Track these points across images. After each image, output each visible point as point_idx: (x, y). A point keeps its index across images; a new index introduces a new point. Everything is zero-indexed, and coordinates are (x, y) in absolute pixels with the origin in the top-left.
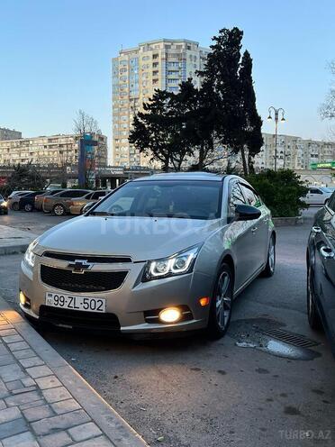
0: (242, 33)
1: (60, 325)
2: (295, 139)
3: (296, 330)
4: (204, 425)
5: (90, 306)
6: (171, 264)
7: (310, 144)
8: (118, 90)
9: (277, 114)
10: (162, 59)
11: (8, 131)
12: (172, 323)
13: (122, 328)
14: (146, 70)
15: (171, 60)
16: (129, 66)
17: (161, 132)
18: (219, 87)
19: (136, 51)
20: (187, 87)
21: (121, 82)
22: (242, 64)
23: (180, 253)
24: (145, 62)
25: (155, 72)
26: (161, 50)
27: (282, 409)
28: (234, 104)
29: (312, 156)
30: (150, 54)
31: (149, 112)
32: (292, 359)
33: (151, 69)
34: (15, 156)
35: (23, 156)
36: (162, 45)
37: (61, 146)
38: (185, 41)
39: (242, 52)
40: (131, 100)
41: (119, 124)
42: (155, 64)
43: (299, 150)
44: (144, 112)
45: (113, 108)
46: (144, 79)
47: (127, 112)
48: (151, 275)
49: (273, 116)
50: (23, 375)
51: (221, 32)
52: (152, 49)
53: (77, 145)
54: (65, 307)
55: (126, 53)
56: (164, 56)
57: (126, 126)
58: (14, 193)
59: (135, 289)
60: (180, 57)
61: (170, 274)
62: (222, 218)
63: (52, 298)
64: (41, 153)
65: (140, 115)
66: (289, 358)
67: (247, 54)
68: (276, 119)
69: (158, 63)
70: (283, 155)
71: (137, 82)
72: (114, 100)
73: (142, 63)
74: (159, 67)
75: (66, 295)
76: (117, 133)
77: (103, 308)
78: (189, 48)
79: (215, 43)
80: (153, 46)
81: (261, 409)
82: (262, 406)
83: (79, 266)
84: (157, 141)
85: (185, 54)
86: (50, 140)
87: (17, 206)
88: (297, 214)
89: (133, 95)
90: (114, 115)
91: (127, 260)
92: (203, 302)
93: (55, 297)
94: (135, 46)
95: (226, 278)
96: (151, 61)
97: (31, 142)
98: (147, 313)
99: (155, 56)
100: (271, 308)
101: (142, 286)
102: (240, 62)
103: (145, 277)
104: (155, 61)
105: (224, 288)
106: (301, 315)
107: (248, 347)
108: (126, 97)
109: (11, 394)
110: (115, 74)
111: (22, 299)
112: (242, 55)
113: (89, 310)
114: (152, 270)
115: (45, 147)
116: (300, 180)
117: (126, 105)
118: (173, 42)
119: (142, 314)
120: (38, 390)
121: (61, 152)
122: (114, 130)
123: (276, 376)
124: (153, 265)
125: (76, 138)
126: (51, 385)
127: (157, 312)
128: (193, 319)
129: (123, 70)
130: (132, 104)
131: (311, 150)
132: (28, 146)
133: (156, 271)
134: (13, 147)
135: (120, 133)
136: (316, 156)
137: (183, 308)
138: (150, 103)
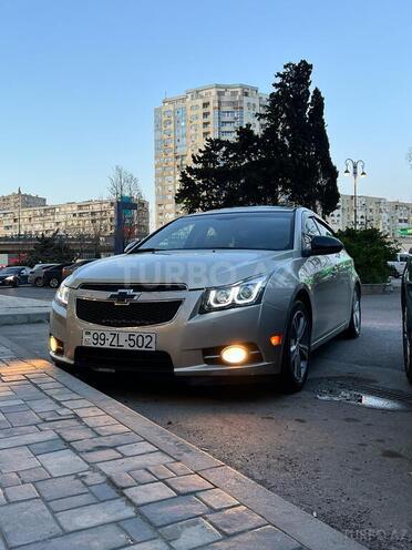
0: (311, 66)
1: (101, 370)
2: (378, 202)
3: (391, 386)
4: (282, 464)
5: (136, 343)
6: (234, 293)
7: (397, 206)
8: (162, 147)
9: (355, 167)
10: (215, 108)
11: (30, 197)
12: (236, 365)
13: (175, 370)
14: (195, 122)
15: (225, 108)
16: (175, 117)
17: (214, 190)
18: (284, 133)
19: (183, 100)
20: (245, 133)
21: (165, 137)
22: (311, 104)
23: (245, 280)
24: (195, 113)
25: (206, 124)
26: (212, 97)
27: (379, 452)
28: (303, 151)
29: (400, 221)
30: (200, 102)
31: (200, 166)
32: (389, 410)
33: (201, 120)
34: (38, 227)
35: (48, 226)
36: (214, 92)
37: (93, 213)
38: (241, 86)
39: (311, 89)
40: (177, 157)
41: (163, 187)
42: (206, 115)
43: (384, 214)
44: (194, 166)
45: (156, 167)
46: (193, 132)
47: (172, 173)
48: (210, 305)
49: (351, 169)
50: (58, 406)
51: (285, 67)
52: (202, 97)
53: (112, 213)
54: (107, 346)
55: (171, 102)
56: (217, 105)
57: (171, 188)
58: (37, 266)
59: (192, 321)
60: (237, 106)
61: (233, 305)
62: (295, 249)
63: (90, 337)
64: (69, 223)
65: (189, 169)
66: (384, 411)
67: (317, 92)
68: (355, 173)
69: (209, 113)
70: (364, 220)
71: (184, 136)
72: (156, 157)
73: (190, 113)
74: (210, 118)
75: (107, 330)
76: (161, 196)
77: (152, 344)
78: (246, 94)
79: (279, 80)
80: (203, 93)
81: (352, 452)
82: (353, 449)
83: (123, 297)
84: (210, 201)
85: (241, 101)
86: (80, 207)
87: (41, 282)
88: (385, 280)
89: (180, 151)
90: (157, 176)
91: (181, 288)
92: (274, 341)
93: (94, 335)
94: (183, 94)
95: (302, 320)
96: (201, 111)
97: (57, 210)
98: (206, 351)
99: (206, 105)
100: (357, 366)
101: (199, 319)
102: (309, 101)
103: (203, 308)
104: (206, 110)
105: (300, 331)
106: (396, 372)
107: (332, 401)
108: (171, 154)
109: (45, 421)
110: (158, 128)
111: (53, 345)
112: (312, 94)
113: (136, 348)
114: (211, 300)
115: (74, 215)
116: (387, 241)
117: (172, 163)
118: (227, 88)
119: (200, 352)
120: (77, 417)
121: (93, 221)
122: (157, 194)
123: (369, 425)
124: (213, 294)
125: (112, 204)
126: (92, 414)
127: (218, 350)
128: (262, 361)
129: (166, 121)
130: (178, 162)
131: (398, 214)
132: (53, 214)
133: (217, 302)
134: (36, 216)
135: (164, 196)
136: (406, 221)
137: (250, 346)
138: (201, 155)
